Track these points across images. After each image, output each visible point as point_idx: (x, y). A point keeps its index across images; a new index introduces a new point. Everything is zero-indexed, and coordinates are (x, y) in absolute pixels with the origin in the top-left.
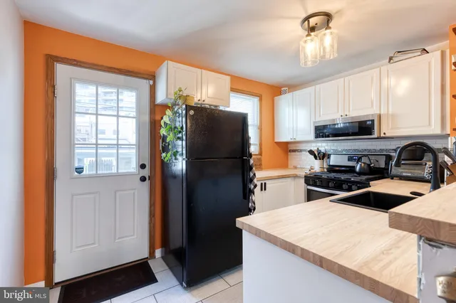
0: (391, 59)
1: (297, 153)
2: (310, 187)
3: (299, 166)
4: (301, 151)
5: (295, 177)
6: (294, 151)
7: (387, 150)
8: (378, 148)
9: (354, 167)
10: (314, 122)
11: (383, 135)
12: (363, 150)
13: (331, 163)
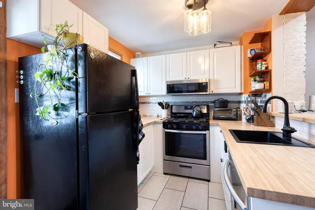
0: (215, 45)
1: (145, 105)
2: (167, 130)
3: (148, 115)
4: (149, 103)
5: (155, 123)
6: (144, 103)
7: (206, 102)
8: (202, 100)
9: (191, 113)
10: (167, 82)
11: (211, 92)
12: (193, 102)
13: (173, 112)
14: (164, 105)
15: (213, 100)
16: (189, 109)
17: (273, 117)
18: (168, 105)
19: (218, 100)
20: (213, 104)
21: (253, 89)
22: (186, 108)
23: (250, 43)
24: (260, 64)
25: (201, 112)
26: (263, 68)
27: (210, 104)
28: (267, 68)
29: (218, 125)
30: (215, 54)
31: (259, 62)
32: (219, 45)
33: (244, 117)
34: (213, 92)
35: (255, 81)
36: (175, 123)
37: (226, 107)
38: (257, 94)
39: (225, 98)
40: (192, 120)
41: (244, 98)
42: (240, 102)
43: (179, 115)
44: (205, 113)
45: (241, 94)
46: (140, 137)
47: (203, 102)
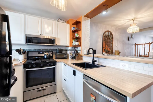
0: (58, 20)
11: (56, 45)
12: (43, 50)
13: (29, 56)
14: (22, 51)
15: (55, 49)
16: (41, 54)
17: (82, 56)
18: (25, 51)
19: (58, 49)
20: (55, 51)
21: (74, 45)
22: (39, 53)
23: (72, 24)
24: (76, 34)
25: (49, 55)
26: (78, 36)
27: (53, 51)
28: (79, 36)
29: (61, 62)
30: (58, 24)
31: (76, 33)
32: (60, 20)
33: (70, 57)
34: (57, 45)
35: (75, 41)
36: (34, 64)
37: (62, 53)
38: (75, 47)
39: (61, 48)
40: (45, 60)
41: (70, 48)
42: (67, 50)
43: (34, 58)
44: (51, 56)
45: (68, 46)
46: (12, 81)
47: (49, 50)
